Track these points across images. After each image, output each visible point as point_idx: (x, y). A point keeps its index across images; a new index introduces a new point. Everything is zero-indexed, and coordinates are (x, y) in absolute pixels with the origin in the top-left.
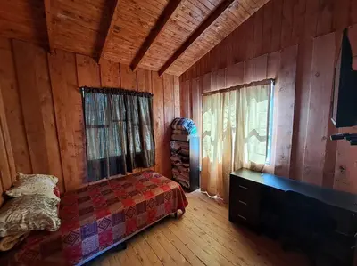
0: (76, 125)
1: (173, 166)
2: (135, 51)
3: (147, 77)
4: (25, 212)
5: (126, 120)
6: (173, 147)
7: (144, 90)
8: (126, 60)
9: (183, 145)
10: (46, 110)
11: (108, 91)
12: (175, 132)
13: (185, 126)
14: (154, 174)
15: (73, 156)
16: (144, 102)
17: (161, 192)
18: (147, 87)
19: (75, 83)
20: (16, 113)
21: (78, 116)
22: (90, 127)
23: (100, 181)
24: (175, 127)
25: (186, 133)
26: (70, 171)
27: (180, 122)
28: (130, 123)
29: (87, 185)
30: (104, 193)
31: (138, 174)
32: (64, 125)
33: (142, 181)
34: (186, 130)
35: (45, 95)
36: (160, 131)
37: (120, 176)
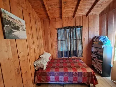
0: (56, 40)
1: (92, 60)
2: (74, 9)
3: (80, 19)
4: (40, 62)
5: (70, 38)
6: (93, 50)
7: (78, 25)
8: (71, 15)
9: (99, 50)
10: (49, 36)
11: (65, 28)
12: (94, 43)
13: (101, 40)
14: (81, 61)
15: (54, 49)
16: (78, 30)
17: (81, 71)
18: (80, 23)
19: (55, 27)
20: (44, 37)
21: (56, 37)
22: (59, 40)
23: (61, 58)
24: (94, 40)
25: (101, 43)
26: (54, 53)
27: (98, 38)
28: (72, 39)
29: (57, 58)
30: (61, 63)
31: (74, 59)
32: (53, 40)
33: (74, 62)
34: (101, 42)
35: (49, 32)
36: (86, 42)
37: (67, 58)
